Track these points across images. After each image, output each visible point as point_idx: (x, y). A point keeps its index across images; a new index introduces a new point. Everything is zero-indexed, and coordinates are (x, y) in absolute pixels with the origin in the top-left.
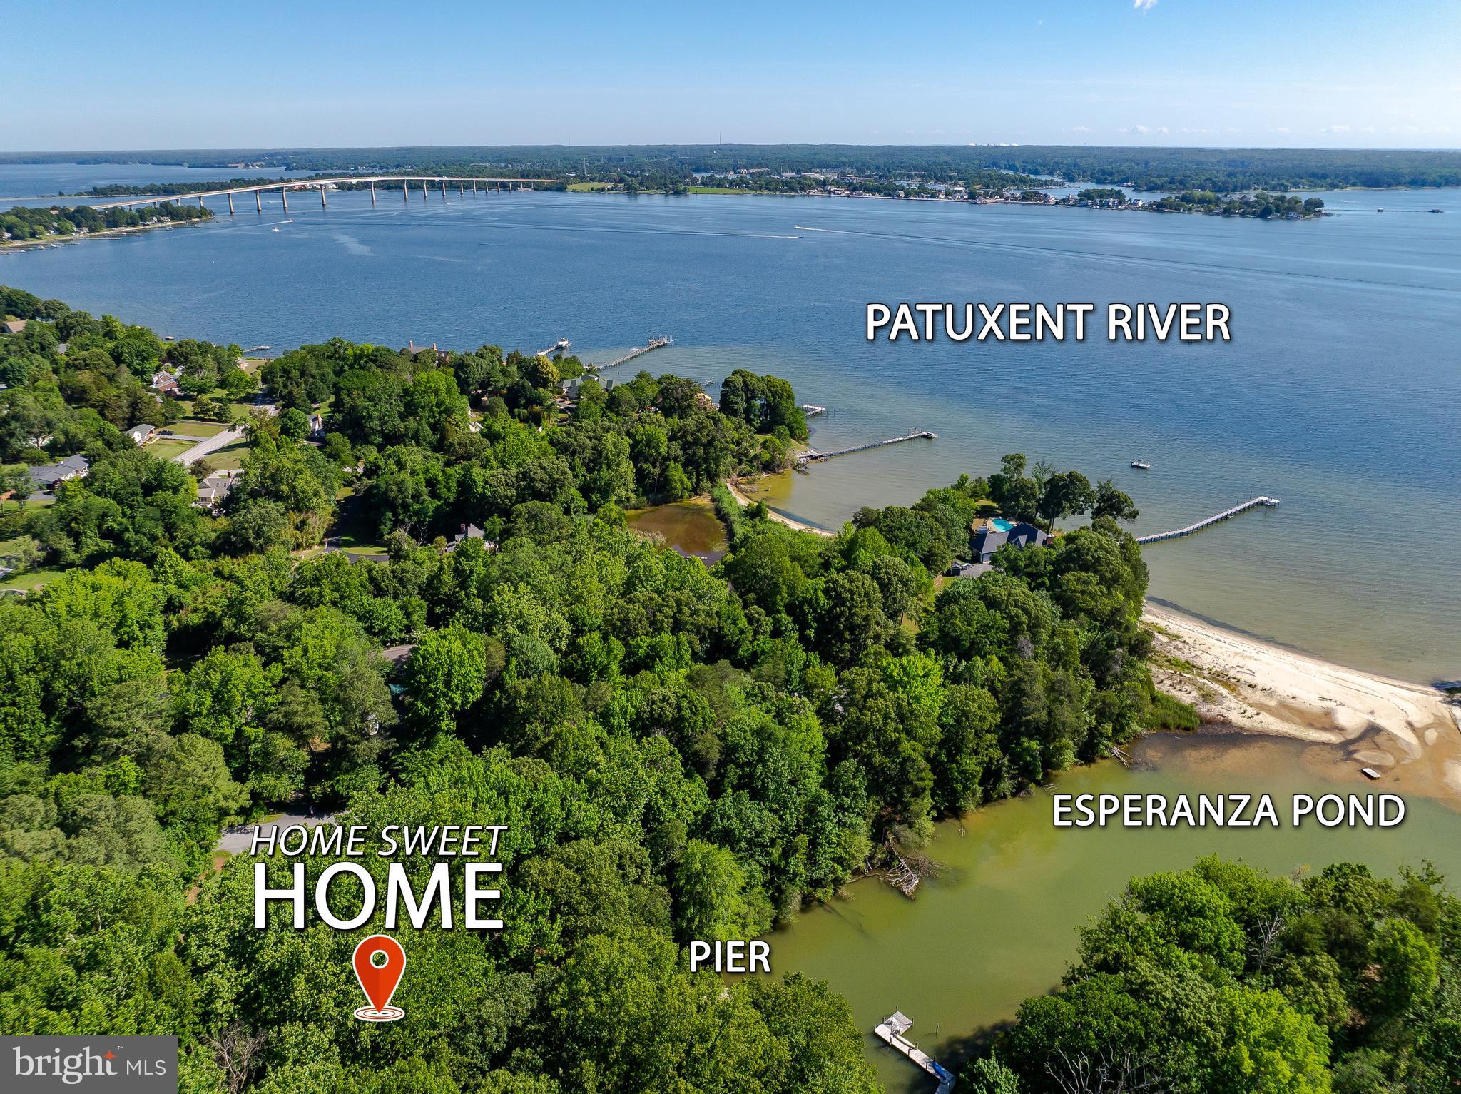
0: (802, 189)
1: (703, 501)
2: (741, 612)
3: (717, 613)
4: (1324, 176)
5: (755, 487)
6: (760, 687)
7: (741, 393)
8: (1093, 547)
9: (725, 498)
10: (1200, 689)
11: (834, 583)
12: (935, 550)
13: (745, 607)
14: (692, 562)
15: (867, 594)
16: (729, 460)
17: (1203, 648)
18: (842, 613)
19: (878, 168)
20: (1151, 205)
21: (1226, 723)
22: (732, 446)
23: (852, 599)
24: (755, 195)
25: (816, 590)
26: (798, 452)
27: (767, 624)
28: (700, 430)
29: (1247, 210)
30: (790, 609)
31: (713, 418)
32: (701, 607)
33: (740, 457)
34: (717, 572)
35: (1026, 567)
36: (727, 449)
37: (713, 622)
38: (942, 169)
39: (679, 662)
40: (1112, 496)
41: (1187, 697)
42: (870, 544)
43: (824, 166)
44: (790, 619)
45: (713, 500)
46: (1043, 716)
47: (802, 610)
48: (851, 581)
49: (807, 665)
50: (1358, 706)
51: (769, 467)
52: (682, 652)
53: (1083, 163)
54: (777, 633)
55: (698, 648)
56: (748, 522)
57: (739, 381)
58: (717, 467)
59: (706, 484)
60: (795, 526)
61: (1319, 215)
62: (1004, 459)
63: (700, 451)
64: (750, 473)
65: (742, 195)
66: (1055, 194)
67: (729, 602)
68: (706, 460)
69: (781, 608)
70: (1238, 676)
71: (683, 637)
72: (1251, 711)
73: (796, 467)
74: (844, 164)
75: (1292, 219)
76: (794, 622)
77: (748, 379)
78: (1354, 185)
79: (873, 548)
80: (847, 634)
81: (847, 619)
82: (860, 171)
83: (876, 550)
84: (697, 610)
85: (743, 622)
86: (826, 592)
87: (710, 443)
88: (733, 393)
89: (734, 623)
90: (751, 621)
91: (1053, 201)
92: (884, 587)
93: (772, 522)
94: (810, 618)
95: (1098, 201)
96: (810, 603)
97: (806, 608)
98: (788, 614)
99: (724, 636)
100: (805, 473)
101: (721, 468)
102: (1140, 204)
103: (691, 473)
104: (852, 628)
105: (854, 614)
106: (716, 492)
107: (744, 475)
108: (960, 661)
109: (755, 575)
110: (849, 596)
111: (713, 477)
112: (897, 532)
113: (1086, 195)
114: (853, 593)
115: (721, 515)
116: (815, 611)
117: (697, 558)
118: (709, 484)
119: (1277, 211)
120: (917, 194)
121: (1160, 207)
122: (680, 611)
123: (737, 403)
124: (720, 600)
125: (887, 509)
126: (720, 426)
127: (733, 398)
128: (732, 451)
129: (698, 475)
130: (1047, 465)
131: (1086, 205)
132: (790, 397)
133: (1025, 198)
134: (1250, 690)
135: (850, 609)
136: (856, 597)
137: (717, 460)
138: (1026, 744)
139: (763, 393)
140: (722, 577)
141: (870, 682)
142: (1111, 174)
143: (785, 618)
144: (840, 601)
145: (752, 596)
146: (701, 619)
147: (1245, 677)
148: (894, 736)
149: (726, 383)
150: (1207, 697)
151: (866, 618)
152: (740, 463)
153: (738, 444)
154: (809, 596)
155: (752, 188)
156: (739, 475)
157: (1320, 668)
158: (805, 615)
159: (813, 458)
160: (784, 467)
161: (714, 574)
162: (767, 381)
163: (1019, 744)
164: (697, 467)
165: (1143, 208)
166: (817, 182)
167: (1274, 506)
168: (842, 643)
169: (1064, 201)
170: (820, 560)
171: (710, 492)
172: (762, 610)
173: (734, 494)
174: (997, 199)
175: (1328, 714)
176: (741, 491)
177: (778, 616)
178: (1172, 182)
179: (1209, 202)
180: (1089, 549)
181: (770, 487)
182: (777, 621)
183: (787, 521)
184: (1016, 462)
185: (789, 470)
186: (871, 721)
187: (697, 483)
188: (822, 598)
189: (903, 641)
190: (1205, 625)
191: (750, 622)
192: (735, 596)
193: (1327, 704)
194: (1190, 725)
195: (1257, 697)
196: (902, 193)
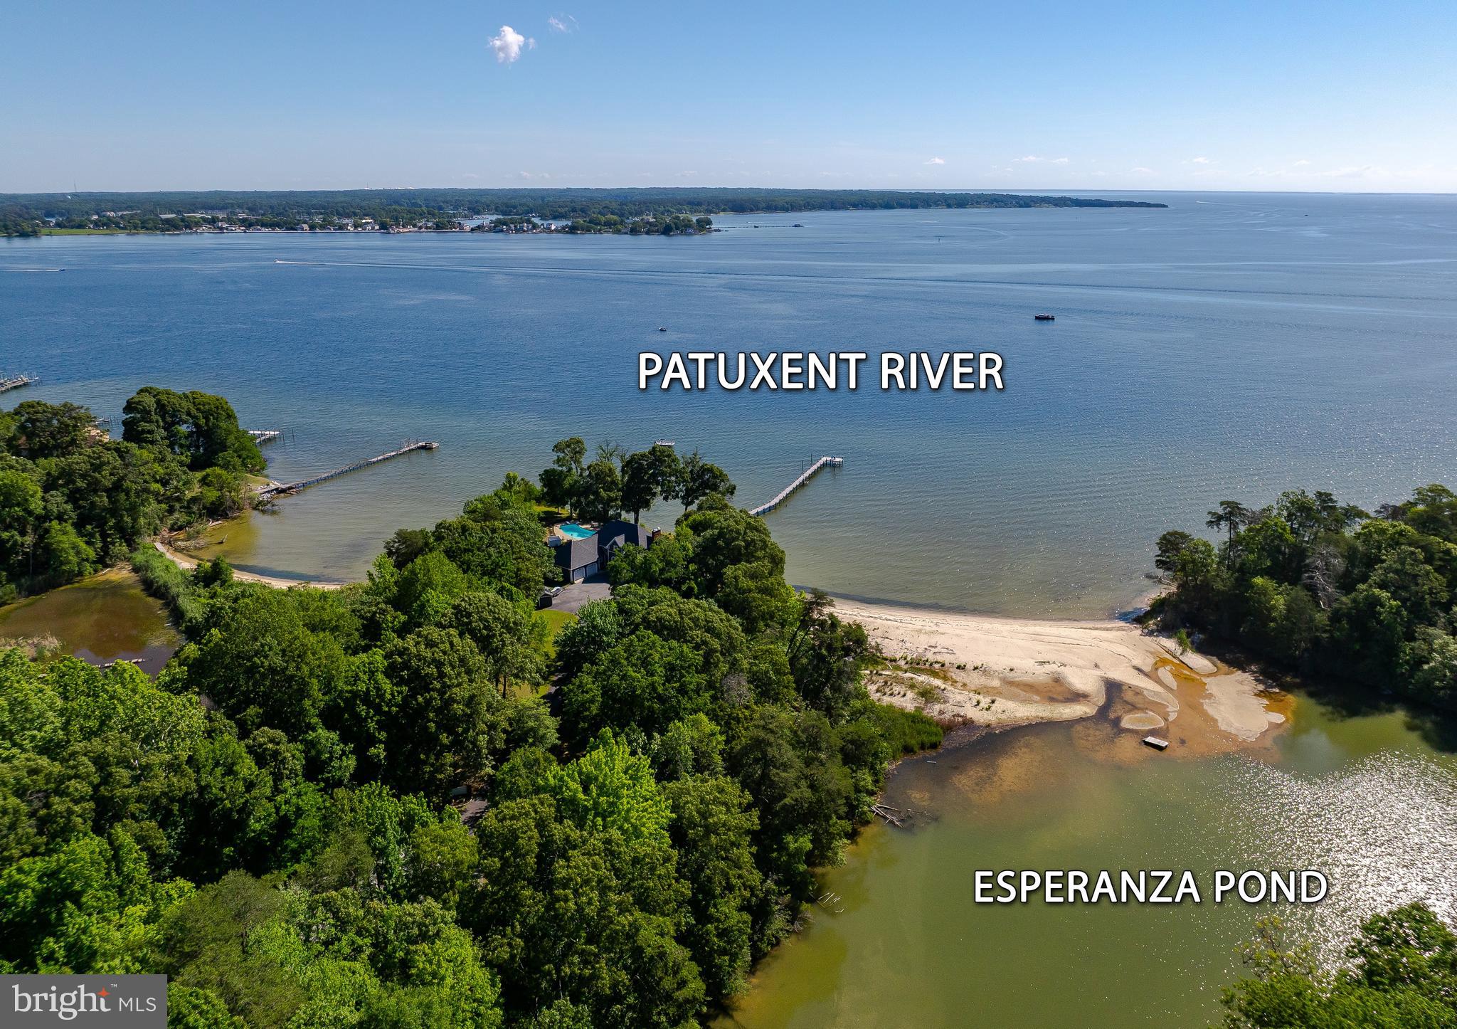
0: (188, 227)
1: (120, 574)
2: (240, 748)
3: (190, 760)
4: (699, 204)
5: (202, 541)
6: (327, 904)
7: (154, 417)
8: (742, 528)
9: (156, 563)
10: (912, 687)
11: (401, 654)
12: (523, 573)
13: (244, 734)
14: (118, 673)
15: (463, 661)
16: (152, 507)
17: (879, 633)
18: (428, 702)
19: (272, 207)
20: (563, 228)
21: (967, 723)
22: (155, 486)
23: (442, 675)
24: (128, 234)
25: (372, 674)
26: (258, 487)
27: (293, 754)
28: (97, 468)
29: (651, 230)
30: (331, 718)
31: (117, 450)
32: (155, 758)
33: (171, 503)
34: (174, 680)
35: (662, 571)
36: (147, 491)
37: (185, 783)
38: (343, 207)
39: (124, 893)
40: (705, 470)
41: (908, 702)
42: (437, 578)
43: (206, 207)
44: (335, 736)
45: (136, 570)
46: (805, 792)
47: (356, 716)
48: (430, 644)
49: (408, 823)
50: (1080, 662)
51: (217, 511)
52: (129, 866)
53: (483, 200)
54: (314, 768)
55: (163, 843)
56: (202, 591)
57: (149, 401)
58: (135, 520)
59: (121, 548)
60: (281, 585)
61: (710, 231)
62: (557, 448)
63: (104, 500)
64: (189, 524)
65: (112, 235)
66: (469, 224)
67: (210, 734)
68: (114, 511)
69: (314, 720)
70: (939, 658)
71: (123, 834)
72: (985, 701)
73: (258, 506)
74: (232, 205)
75: (691, 234)
76: (344, 740)
77: (163, 398)
78: (724, 210)
79: (444, 585)
80: (445, 739)
81: (439, 711)
82: (252, 210)
83: (448, 588)
84: (147, 768)
85: (247, 767)
86: (391, 672)
87: (117, 486)
88: (144, 419)
89: (230, 771)
90: (261, 758)
91: (468, 229)
92: (485, 643)
93: (241, 584)
94: (372, 725)
95: (512, 226)
96: (366, 699)
97: (362, 709)
98: (329, 726)
99: (213, 804)
100: (274, 513)
101: (142, 521)
102: (553, 227)
103: (92, 535)
104: (448, 723)
105: (452, 700)
106: (139, 557)
107: (181, 528)
108: (650, 737)
109: (252, 671)
110: (433, 670)
111: (130, 537)
112: (466, 557)
113: (498, 222)
114: (439, 664)
115: (153, 589)
116: (378, 710)
117: (125, 663)
118: (125, 548)
119: (677, 229)
120: (322, 227)
121: (572, 230)
122: (107, 779)
123: (150, 432)
124: (191, 734)
125: (439, 526)
126: (129, 459)
127: (144, 426)
128: (157, 494)
129: (104, 536)
130: (612, 446)
131: (502, 231)
132: (230, 416)
133: (439, 227)
134: (962, 673)
135: (442, 692)
136: (448, 670)
137: (133, 510)
138: (792, 846)
139: (189, 414)
140: (186, 688)
141: (541, 825)
142: (515, 207)
143: (326, 737)
144: (418, 682)
145: (253, 710)
146: (157, 785)
147: (947, 658)
148: (625, 920)
149: (130, 407)
150: (927, 695)
151: (470, 701)
152: (171, 511)
153: (164, 483)
154: (362, 687)
155: (124, 228)
156: (172, 529)
157: (1008, 627)
158: (360, 721)
159: (279, 491)
160: (240, 509)
161: (168, 687)
162: (193, 398)
163: (783, 848)
164: (101, 523)
165: (557, 231)
166: (205, 220)
167: (840, 465)
168: (439, 755)
169: (479, 228)
170: (358, 623)
171: (128, 559)
172: (279, 734)
173: (169, 556)
174: (410, 228)
175: (1057, 680)
176: (178, 550)
177: (311, 736)
178: (574, 210)
179: (615, 224)
180: (738, 532)
181: (225, 537)
182: (311, 745)
183: (265, 580)
184: (573, 448)
185: (249, 512)
186: (580, 909)
187: (105, 549)
188: (387, 685)
189: (531, 724)
190: (858, 604)
191: (261, 760)
192: (219, 715)
193: (1048, 668)
194: (934, 739)
195: (975, 680)
196: (306, 227)
